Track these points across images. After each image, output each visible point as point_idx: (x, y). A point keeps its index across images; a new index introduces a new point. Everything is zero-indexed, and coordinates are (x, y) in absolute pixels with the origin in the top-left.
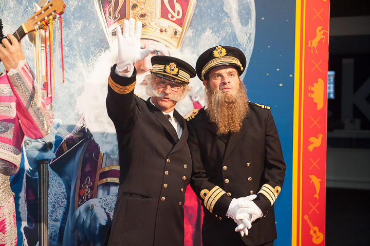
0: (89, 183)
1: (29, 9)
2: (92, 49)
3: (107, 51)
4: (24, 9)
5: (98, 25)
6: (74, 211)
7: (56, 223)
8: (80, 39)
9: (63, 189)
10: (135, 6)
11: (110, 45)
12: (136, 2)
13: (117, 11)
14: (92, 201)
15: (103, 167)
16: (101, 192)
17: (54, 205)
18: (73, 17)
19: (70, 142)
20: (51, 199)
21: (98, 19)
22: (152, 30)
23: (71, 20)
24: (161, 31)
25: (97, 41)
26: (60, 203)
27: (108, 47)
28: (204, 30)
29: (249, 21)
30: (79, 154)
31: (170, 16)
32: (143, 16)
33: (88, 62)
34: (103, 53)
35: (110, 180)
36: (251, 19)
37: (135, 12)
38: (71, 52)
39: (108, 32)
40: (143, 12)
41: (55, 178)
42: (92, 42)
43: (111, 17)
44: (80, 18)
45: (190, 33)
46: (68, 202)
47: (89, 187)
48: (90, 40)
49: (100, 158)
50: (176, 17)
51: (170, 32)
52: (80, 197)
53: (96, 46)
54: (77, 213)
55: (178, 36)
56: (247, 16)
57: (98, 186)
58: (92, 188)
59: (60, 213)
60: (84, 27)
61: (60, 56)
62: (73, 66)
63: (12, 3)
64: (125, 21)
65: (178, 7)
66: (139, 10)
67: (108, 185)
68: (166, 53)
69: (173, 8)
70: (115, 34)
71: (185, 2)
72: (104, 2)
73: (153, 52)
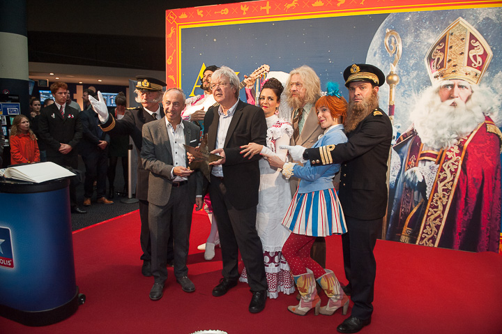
0: (414, 158)
1: (388, 66)
2: (422, 86)
3: (430, 87)
4: (385, 67)
5: (426, 73)
6: (404, 172)
8: (415, 81)
9: (399, 160)
10: (450, 61)
11: (432, 83)
12: (451, 58)
13: (438, 64)
14: (414, 169)
15: (422, 151)
16: (420, 164)
17: (394, 168)
18: (411, 69)
19: (405, 136)
20: (392, 165)
22: (460, 74)
23: (410, 71)
24: (466, 74)
25: (425, 81)
26: (397, 167)
28: (497, 72)
30: (409, 143)
31: (473, 65)
32: (455, 66)
33: (418, 93)
34: (428, 88)
35: (426, 158)
37: (450, 64)
38: (409, 88)
39: (432, 76)
40: (455, 64)
41: (395, 154)
42: (422, 82)
43: (434, 68)
44: (416, 69)
45: (487, 74)
46: (401, 167)
49: (421, 146)
50: (477, 65)
51: (473, 74)
52: (408, 166)
53: (424, 84)
54: (406, 174)
55: (478, 76)
57: (419, 161)
58: (415, 161)
59: (396, 173)
60: (418, 74)
61: (402, 91)
62: (409, 96)
63: (379, 64)
64: (443, 69)
65: (479, 59)
66: (452, 63)
67: (425, 160)
68: (468, 86)
69: (476, 60)
70: (436, 77)
71: (484, 56)
72: (430, 59)
73: (460, 87)
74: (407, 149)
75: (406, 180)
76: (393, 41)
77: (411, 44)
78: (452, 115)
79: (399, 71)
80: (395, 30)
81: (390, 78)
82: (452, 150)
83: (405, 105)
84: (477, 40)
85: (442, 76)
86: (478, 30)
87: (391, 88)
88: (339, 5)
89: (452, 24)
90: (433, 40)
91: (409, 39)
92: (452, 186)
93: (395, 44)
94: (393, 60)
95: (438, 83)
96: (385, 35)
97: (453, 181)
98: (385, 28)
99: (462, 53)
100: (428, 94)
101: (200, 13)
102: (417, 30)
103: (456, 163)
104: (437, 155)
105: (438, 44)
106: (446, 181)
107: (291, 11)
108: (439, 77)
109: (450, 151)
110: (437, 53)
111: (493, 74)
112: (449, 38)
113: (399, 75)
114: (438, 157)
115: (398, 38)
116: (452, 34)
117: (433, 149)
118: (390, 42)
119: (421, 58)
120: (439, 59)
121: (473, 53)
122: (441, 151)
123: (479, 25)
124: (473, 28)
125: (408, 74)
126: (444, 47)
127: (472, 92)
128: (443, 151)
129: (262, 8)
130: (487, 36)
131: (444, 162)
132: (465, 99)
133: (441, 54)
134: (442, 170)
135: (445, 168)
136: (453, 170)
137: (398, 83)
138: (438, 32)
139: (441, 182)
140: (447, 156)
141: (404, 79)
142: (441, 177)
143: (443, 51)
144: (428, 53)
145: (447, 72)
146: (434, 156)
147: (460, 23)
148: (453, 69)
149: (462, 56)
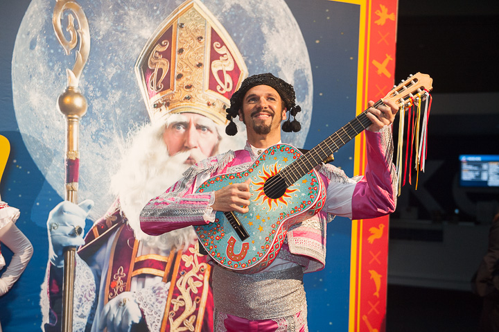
0: (122, 274)
1: (62, 75)
2: (131, 122)
3: (148, 125)
4: (56, 75)
5: (139, 96)
6: (103, 306)
7: (82, 320)
8: (118, 111)
9: (92, 280)
10: (180, 76)
11: (151, 118)
12: (181, 72)
13: (160, 81)
14: (124, 295)
15: (138, 256)
16: (135, 285)
17: (81, 298)
18: (110, 86)
19: (102, 227)
20: (78, 291)
21: (139, 89)
22: (198, 103)
23: (108, 89)
24: (209, 104)
25: (137, 114)
26: (88, 296)
27: (149, 121)
29: (306, 96)
30: (112, 241)
31: (218, 88)
32: (189, 87)
33: (125, 136)
34: (142, 127)
35: (145, 270)
36: (308, 94)
37: (180, 83)
38: (107, 125)
39: (149, 104)
40: (189, 83)
41: (83, 267)
42: (131, 114)
43: (153, 87)
44: (118, 87)
46: (97, 296)
47: (122, 279)
48: (129, 112)
49: (136, 245)
50: (226, 90)
51: (219, 106)
52: (111, 290)
53: (136, 119)
54: (107, 309)
56: (304, 91)
57: (132, 277)
58: (124, 280)
59: (87, 308)
60: (123, 98)
61: (94, 130)
62: (108, 141)
63: (42, 69)
64: (169, 92)
65: (228, 79)
66: (184, 81)
67: (143, 276)
68: (213, 129)
69: (222, 79)
70: (157, 106)
71: (235, 73)
72: (146, 70)
73: (199, 127)
74: (106, 254)
75: (107, 323)
76: (72, 22)
77: (108, 34)
79: (86, 88)
81: (67, 100)
82: (191, 250)
83: (99, 160)
84: (223, 44)
85: (168, 105)
86: (223, 25)
87: (70, 123)
89: (182, 5)
90: (149, 32)
91: (104, 24)
92: (194, 324)
93: (76, 28)
94: (72, 62)
95: (161, 118)
96: (53, 6)
97: (196, 313)
99: (200, 65)
100: (144, 140)
102: (118, 6)
103: (200, 277)
104: (165, 264)
105: (159, 41)
106: (184, 315)
108: (163, 107)
109: (188, 253)
110: (157, 58)
112: (177, 32)
113: (85, 96)
114: (168, 267)
115: (81, 17)
116: (181, 26)
117: (157, 251)
118: (65, 22)
119: (129, 66)
120: (160, 71)
121: (217, 66)
122: (172, 254)
123: (225, 17)
124: (215, 19)
125: (104, 94)
126: (170, 48)
128: (176, 255)
130: (239, 38)
131: (179, 276)
132: (209, 151)
133: (165, 61)
134: (176, 293)
135: (182, 289)
136: (196, 291)
137: (83, 114)
138: (158, 18)
139: (174, 319)
140: (183, 263)
141: (97, 105)
142: (176, 309)
143: (167, 55)
144: (141, 57)
145: (176, 97)
146: (160, 265)
147: (195, 6)
148: (186, 93)
149: (200, 70)
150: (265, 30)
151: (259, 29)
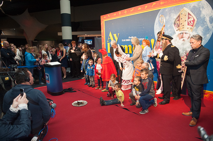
8: (170, 33)
10: (181, 24)
13: (178, 25)
22: (185, 28)
24: (187, 28)
25: (173, 32)
27: (175, 33)
28: (199, 27)
31: (190, 25)
32: (183, 26)
34: (174, 35)
43: (176, 27)
44: (170, 28)
45: (195, 28)
50: (191, 24)
51: (190, 28)
55: (192, 29)
56: (212, 21)
60: (171, 30)
63: (158, 27)
64: (179, 27)
65: (192, 22)
66: (182, 25)
68: (188, 33)
70: (177, 30)
71: (194, 21)
72: (175, 24)
73: (185, 33)
76: (162, 19)
77: (168, 19)
78: (183, 44)
80: (163, 15)
82: (184, 57)
84: (191, 15)
85: (179, 30)
86: (191, 11)
88: (145, 8)
89: (182, 10)
90: (175, 17)
91: (167, 18)
96: (160, 17)
98: (160, 14)
99: (186, 20)
101: (109, 16)
102: (170, 14)
105: (177, 18)
107: (132, 12)
109: (183, 58)
111: (197, 28)
112: (181, 15)
115: (164, 17)
118: (161, 19)
119: (172, 24)
120: (178, 23)
123: (191, 9)
125: (168, 30)
127: (190, 35)
129: (124, 12)
130: (194, 13)
132: (188, 38)
133: (178, 22)
143: (179, 20)
144: (174, 22)
145: (181, 28)
147: (184, 9)
148: (183, 27)
149: (186, 22)
150: (201, 9)
151: (200, 10)
